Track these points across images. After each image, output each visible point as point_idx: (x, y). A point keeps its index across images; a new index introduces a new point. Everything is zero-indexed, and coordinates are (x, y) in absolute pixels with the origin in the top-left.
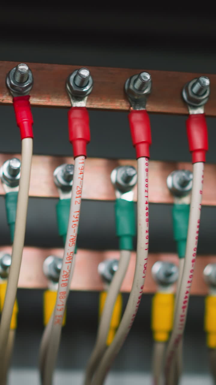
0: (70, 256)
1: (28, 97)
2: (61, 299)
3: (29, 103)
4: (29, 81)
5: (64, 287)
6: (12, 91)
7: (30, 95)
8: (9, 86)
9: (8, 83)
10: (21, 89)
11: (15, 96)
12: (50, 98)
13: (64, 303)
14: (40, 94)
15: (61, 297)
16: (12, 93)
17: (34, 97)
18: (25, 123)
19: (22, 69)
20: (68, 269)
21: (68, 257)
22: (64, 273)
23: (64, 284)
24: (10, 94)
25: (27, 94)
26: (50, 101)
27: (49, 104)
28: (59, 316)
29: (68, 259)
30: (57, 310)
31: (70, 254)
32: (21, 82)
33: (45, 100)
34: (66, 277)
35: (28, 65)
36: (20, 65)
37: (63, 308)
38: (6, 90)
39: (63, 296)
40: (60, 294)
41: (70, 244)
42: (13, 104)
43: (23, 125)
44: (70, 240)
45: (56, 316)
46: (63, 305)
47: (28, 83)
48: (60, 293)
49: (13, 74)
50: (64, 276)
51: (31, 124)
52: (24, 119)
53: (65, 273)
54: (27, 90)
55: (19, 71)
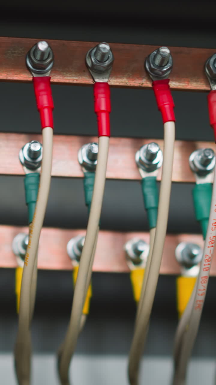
0: (213, 240)
1: (168, 81)
2: (202, 283)
3: (169, 86)
4: (169, 65)
5: (206, 272)
6: (151, 75)
7: (169, 78)
8: (148, 69)
9: (147, 67)
10: (160, 73)
11: (155, 79)
12: (189, 81)
13: (206, 288)
14: (179, 77)
15: (203, 282)
16: (151, 76)
17: (173, 80)
18: (167, 106)
19: (163, 52)
20: (210, 253)
21: (211, 241)
22: (206, 257)
23: (206, 268)
24: (149, 79)
25: (166, 78)
26: (190, 84)
27: (189, 87)
28: (200, 301)
29: (211, 243)
30: (199, 294)
31: (213, 238)
32: (161, 66)
33: (184, 83)
34: (208, 261)
35: (169, 49)
36: (162, 49)
37: (204, 293)
38: (145, 74)
39: (204, 280)
40: (202, 279)
41: (212, 228)
42: (153, 88)
43: (165, 108)
44: (213, 224)
45: (197, 301)
46: (204, 290)
47: (168, 67)
48: (202, 277)
49: (153, 57)
50: (207, 261)
51: (172, 108)
52: (166, 102)
53: (208, 258)
54: (166, 74)
55: (161, 54)
